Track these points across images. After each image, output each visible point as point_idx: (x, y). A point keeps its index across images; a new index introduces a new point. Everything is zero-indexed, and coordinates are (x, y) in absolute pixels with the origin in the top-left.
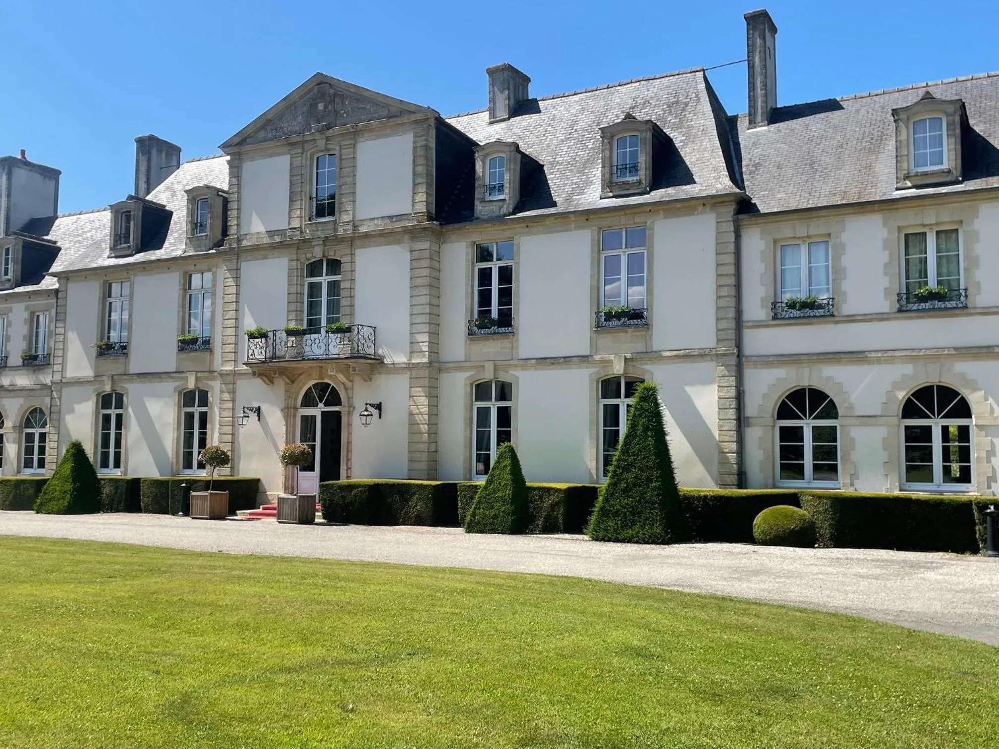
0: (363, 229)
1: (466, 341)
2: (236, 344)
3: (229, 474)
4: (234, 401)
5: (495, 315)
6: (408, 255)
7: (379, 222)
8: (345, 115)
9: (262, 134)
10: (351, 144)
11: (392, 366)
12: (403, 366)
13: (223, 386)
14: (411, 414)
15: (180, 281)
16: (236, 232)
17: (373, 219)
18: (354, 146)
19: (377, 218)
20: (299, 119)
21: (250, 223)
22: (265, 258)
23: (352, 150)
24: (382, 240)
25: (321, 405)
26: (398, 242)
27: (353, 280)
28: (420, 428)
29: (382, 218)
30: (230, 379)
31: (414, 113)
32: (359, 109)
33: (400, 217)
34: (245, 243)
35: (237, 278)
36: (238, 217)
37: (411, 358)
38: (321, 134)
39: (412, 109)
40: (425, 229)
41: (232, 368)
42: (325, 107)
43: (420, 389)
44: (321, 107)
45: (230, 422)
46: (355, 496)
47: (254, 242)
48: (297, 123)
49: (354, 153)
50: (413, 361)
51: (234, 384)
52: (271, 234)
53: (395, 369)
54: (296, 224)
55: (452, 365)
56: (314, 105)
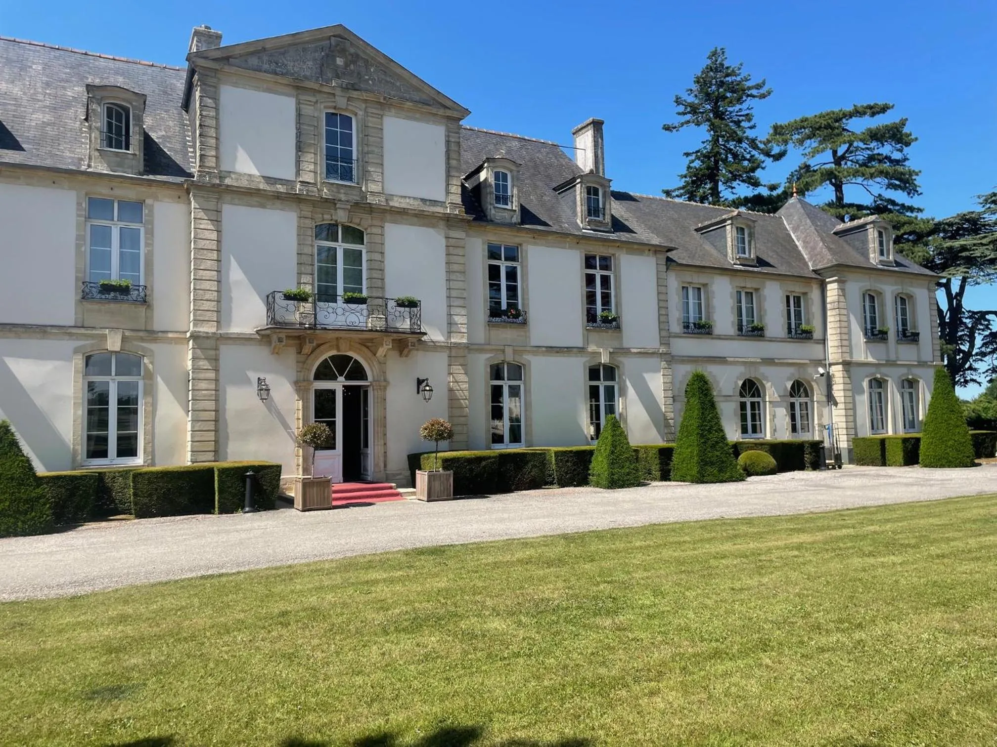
0: (395, 203)
1: (485, 326)
2: (218, 301)
3: (213, 459)
4: (216, 370)
5: (504, 306)
6: (443, 242)
7: (412, 202)
8: (370, 82)
9: (254, 61)
10: (379, 115)
11: (432, 344)
12: (443, 344)
13: (198, 351)
14: (451, 390)
15: (79, 204)
16: (214, 165)
17: (405, 197)
18: (382, 116)
19: (409, 197)
20: (310, 63)
21: (235, 158)
22: (263, 206)
23: (379, 120)
24: (415, 219)
25: (341, 379)
26: (433, 226)
27: (382, 253)
28: (460, 403)
29: (414, 198)
30: (211, 343)
31: (449, 109)
32: (387, 82)
33: (434, 203)
34: (228, 181)
35: (217, 222)
36: (217, 148)
37: (449, 337)
38: (342, 91)
39: (448, 104)
40: (463, 220)
41: (214, 330)
42: (347, 65)
43: (460, 367)
44: (340, 61)
45: (212, 395)
46: (484, 467)
47: (244, 183)
48: (308, 67)
49: (382, 124)
50: (453, 340)
51: (217, 349)
52: (268, 179)
53: (435, 347)
54: (308, 177)
55: (476, 347)
56: (330, 56)
